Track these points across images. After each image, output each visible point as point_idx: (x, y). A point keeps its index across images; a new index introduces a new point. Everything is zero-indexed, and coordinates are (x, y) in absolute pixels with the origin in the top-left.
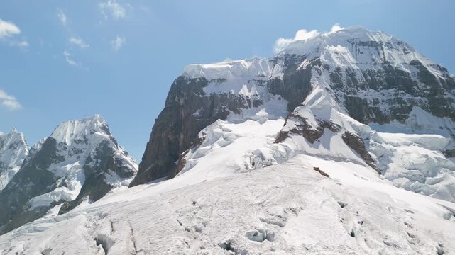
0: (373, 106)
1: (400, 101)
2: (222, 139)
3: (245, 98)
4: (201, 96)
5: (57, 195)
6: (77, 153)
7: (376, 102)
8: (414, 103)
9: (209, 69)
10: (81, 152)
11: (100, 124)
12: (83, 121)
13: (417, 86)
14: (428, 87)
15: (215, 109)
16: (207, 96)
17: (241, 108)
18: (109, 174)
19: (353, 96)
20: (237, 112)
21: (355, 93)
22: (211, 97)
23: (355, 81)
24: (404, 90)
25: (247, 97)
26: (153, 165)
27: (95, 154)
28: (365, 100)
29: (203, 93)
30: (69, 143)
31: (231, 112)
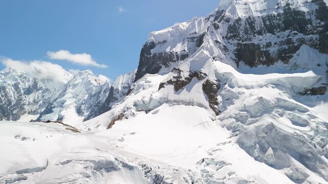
0: (265, 50)
1: (289, 42)
3: (175, 54)
4: (149, 56)
7: (269, 45)
8: (302, 42)
9: (159, 34)
12: (129, 74)
13: (311, 24)
14: (323, 23)
15: (153, 65)
16: (151, 56)
17: (171, 63)
19: (248, 42)
20: (167, 66)
21: (250, 39)
22: (153, 57)
23: (253, 28)
24: (297, 30)
25: (176, 53)
28: (258, 45)
29: (150, 54)
30: (120, 89)
31: (163, 66)
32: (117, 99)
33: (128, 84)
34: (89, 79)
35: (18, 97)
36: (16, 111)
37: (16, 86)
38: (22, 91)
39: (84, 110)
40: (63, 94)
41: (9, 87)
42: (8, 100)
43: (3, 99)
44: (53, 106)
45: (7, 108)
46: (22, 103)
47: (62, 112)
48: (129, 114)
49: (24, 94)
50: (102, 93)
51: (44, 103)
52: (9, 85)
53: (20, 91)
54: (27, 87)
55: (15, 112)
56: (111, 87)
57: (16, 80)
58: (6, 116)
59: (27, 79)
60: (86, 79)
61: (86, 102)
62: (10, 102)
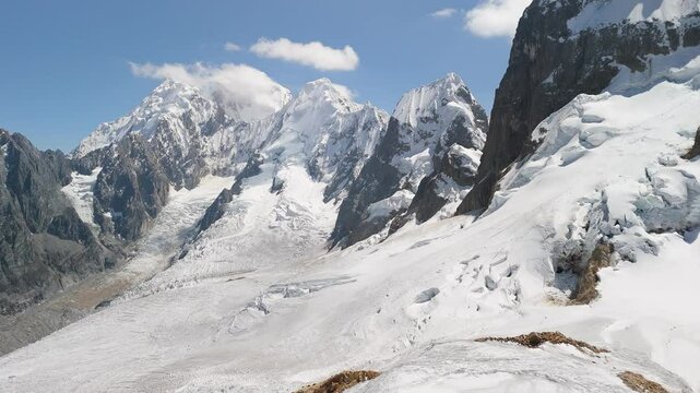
2: (575, 142)
3: (663, 30)
4: (561, 40)
5: (397, 201)
6: (424, 138)
10: (431, 135)
11: (455, 88)
12: (433, 86)
15: (586, 66)
16: (572, 38)
17: (650, 56)
18: (443, 180)
22: (580, 41)
25: (668, 24)
26: (488, 174)
27: (447, 138)
29: (566, 33)
30: (414, 123)
31: (623, 68)
32: (408, 149)
33: (433, 112)
34: (328, 100)
35: (192, 140)
36: (192, 169)
37: (186, 119)
38: (198, 129)
39: (323, 167)
40: (275, 134)
41: (174, 120)
42: (175, 147)
43: (165, 145)
44: (260, 159)
45: (174, 163)
46: (201, 152)
47: (279, 173)
48: (635, 245)
49: (202, 134)
50: (360, 130)
51: (241, 151)
52: (173, 116)
53: (194, 128)
54: (206, 119)
55: (189, 171)
56: (392, 118)
57: (185, 106)
58: (173, 180)
59: (205, 104)
60: (321, 99)
61: (326, 150)
62: (178, 150)
